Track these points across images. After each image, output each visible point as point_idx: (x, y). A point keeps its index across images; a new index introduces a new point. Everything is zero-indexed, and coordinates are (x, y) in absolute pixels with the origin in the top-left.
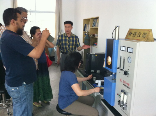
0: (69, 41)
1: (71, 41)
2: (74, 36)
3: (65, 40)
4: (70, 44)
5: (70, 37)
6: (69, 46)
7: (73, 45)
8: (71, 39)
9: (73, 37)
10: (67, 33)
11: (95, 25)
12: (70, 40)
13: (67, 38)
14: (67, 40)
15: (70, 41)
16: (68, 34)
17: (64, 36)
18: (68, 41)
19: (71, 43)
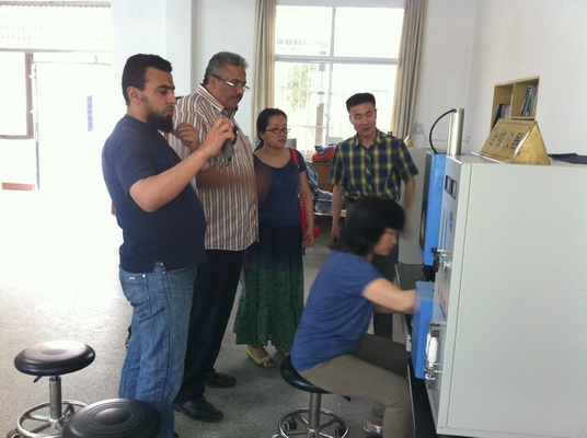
0: (369, 163)
1: (376, 159)
2: (389, 140)
3: (357, 160)
4: (373, 171)
5: (372, 148)
6: (370, 179)
7: (383, 172)
8: (376, 152)
9: (383, 146)
10: (365, 134)
11: (528, 110)
12: (372, 157)
13: (363, 153)
14: (363, 160)
15: (373, 162)
16: (366, 137)
17: (351, 147)
18: (366, 161)
19: (377, 166)
